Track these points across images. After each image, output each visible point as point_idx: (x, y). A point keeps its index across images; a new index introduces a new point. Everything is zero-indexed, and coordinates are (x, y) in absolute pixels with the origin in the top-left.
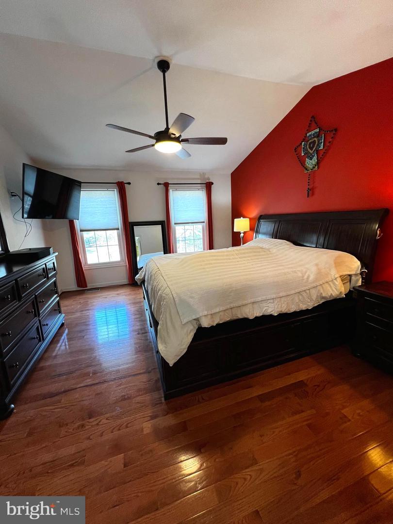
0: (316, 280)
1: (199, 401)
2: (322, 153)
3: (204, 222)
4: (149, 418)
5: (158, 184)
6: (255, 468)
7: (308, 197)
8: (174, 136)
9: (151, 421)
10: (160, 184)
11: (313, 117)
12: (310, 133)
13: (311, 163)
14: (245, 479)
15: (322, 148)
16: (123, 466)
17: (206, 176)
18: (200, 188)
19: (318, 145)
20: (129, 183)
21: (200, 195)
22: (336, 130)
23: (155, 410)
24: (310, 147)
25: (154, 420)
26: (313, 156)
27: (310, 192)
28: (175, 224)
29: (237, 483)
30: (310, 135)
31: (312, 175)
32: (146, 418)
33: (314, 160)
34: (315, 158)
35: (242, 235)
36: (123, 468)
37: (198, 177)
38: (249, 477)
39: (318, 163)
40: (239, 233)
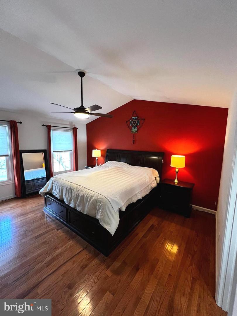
0: (150, 181)
1: (123, 250)
2: (139, 127)
3: (72, 151)
4: (106, 269)
5: (43, 125)
6: (159, 262)
7: (133, 144)
8: (87, 112)
9: (108, 270)
10: (45, 126)
11: (134, 111)
12: (133, 117)
13: (134, 130)
14: (160, 267)
15: (139, 125)
16: (112, 296)
17: (73, 124)
18: (69, 130)
19: (137, 123)
20: (21, 123)
21: (69, 135)
22: (144, 119)
23: (105, 264)
24: (133, 123)
25: (109, 268)
26: (135, 127)
27: (134, 142)
28: (54, 152)
29: (158, 270)
30: (134, 118)
31: (135, 135)
32: (105, 270)
33: (136, 129)
34: (136, 128)
35: (97, 159)
36: (113, 296)
37: (69, 124)
38: (160, 266)
39: (137, 130)
40: (95, 158)
